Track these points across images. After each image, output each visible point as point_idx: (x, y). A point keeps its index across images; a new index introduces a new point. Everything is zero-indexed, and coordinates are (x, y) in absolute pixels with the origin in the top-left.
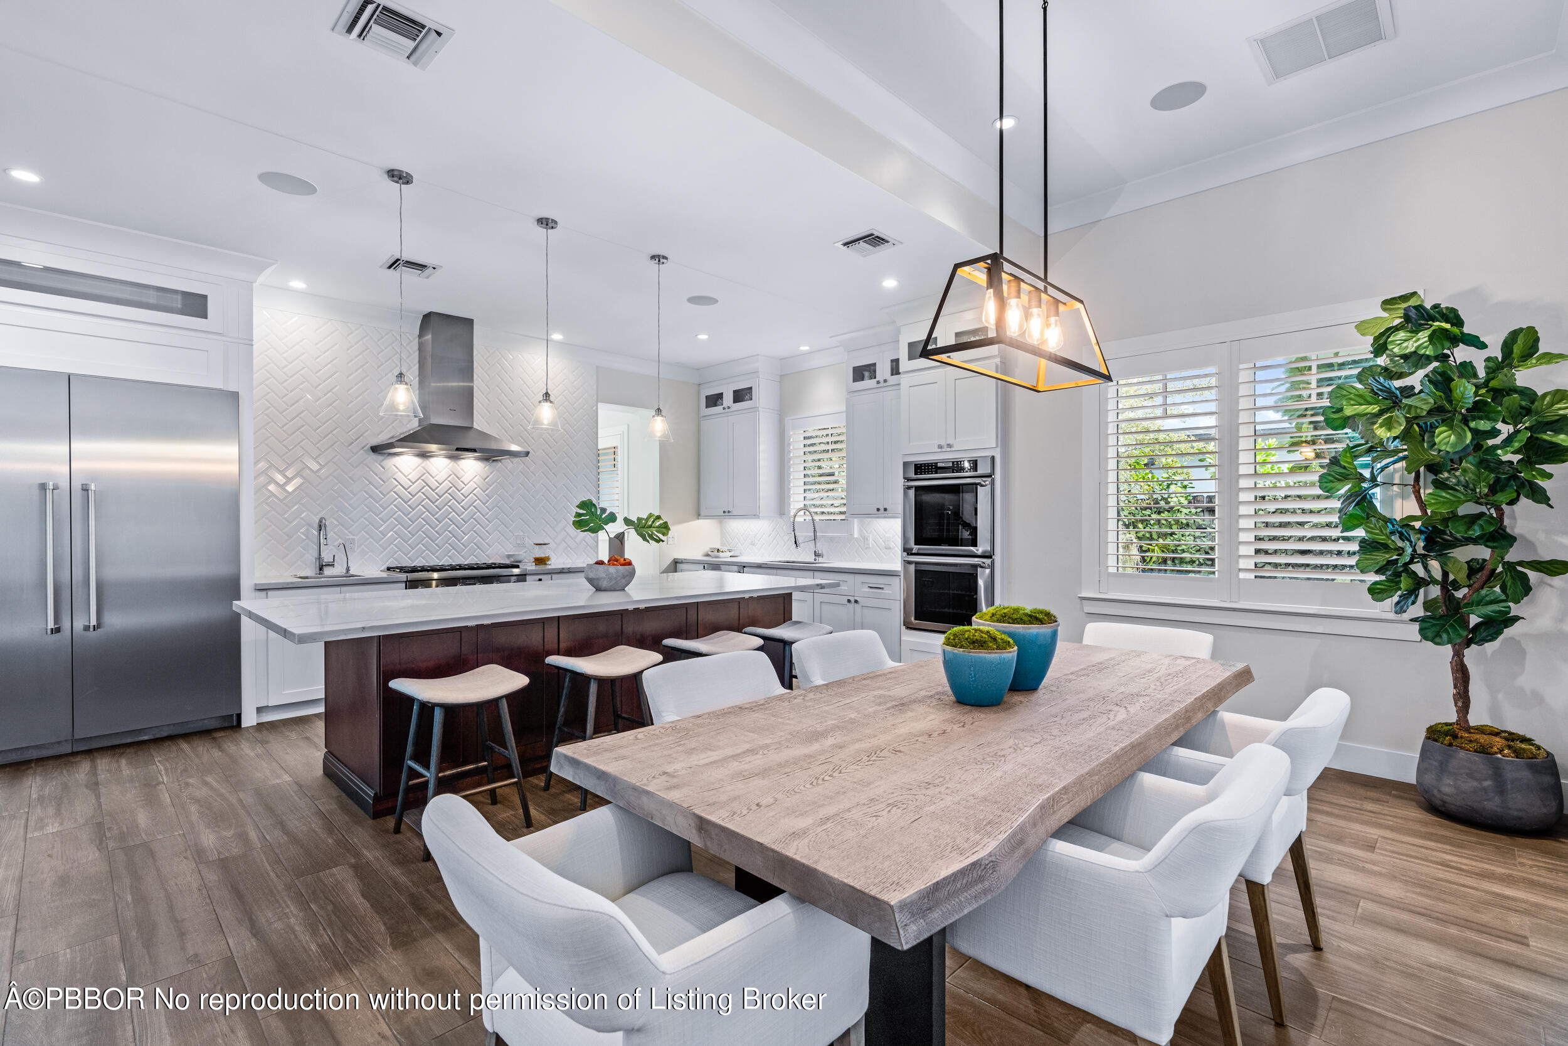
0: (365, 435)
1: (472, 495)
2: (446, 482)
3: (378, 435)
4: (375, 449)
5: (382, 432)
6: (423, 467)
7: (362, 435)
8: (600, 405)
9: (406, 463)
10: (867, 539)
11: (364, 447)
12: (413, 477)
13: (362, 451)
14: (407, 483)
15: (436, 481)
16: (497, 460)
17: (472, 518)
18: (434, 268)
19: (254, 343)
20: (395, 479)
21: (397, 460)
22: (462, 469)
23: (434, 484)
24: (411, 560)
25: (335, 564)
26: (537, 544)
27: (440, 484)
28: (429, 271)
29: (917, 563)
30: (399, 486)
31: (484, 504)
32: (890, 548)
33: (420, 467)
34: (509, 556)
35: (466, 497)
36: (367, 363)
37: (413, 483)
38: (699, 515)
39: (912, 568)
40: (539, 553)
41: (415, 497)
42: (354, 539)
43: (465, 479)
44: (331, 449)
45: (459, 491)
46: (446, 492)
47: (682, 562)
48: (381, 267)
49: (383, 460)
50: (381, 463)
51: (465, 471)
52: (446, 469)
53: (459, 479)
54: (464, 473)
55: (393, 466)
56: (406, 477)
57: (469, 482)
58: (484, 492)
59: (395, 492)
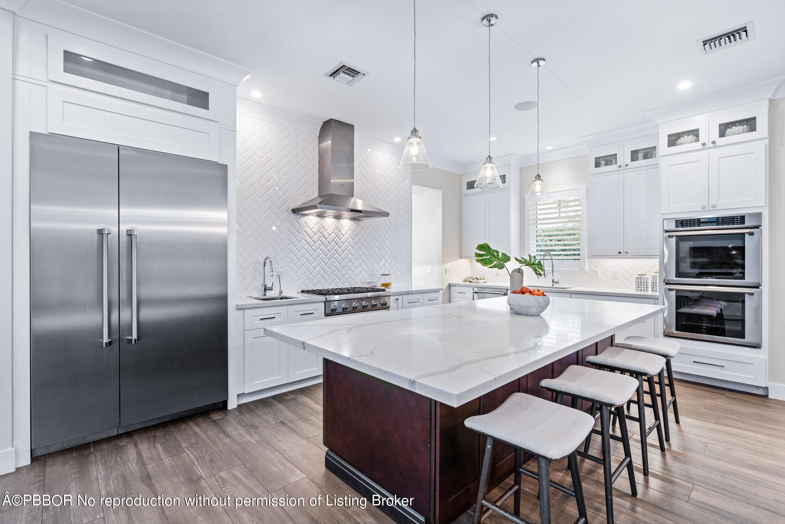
0: (288, 201)
1: (347, 242)
2: (333, 233)
3: (296, 201)
4: (294, 211)
5: (298, 199)
7: (287, 202)
8: (413, 185)
9: (311, 221)
10: (596, 272)
11: (288, 210)
12: (315, 230)
13: (287, 212)
14: (311, 234)
15: (328, 233)
16: (360, 220)
17: (347, 257)
18: (364, 75)
19: (237, 130)
20: (305, 231)
21: (306, 218)
22: (341, 225)
23: (326, 235)
24: (314, 286)
25: (273, 288)
26: (384, 275)
27: (330, 235)
28: (360, 76)
29: (677, 291)
30: (308, 236)
31: (353, 249)
32: (617, 279)
33: (319, 224)
34: (369, 283)
36: (290, 153)
37: (315, 234)
38: (461, 257)
39: (673, 294)
40: (385, 280)
41: (316, 243)
42: (282, 271)
43: (343, 232)
44: (269, 210)
45: (340, 240)
46: (333, 240)
47: (453, 286)
48: (324, 75)
49: (299, 218)
50: (298, 221)
51: (343, 226)
52: (333, 225)
53: (340, 232)
54: (342, 228)
55: (304, 223)
56: (311, 230)
57: (345, 234)
58: (353, 241)
59: (305, 240)
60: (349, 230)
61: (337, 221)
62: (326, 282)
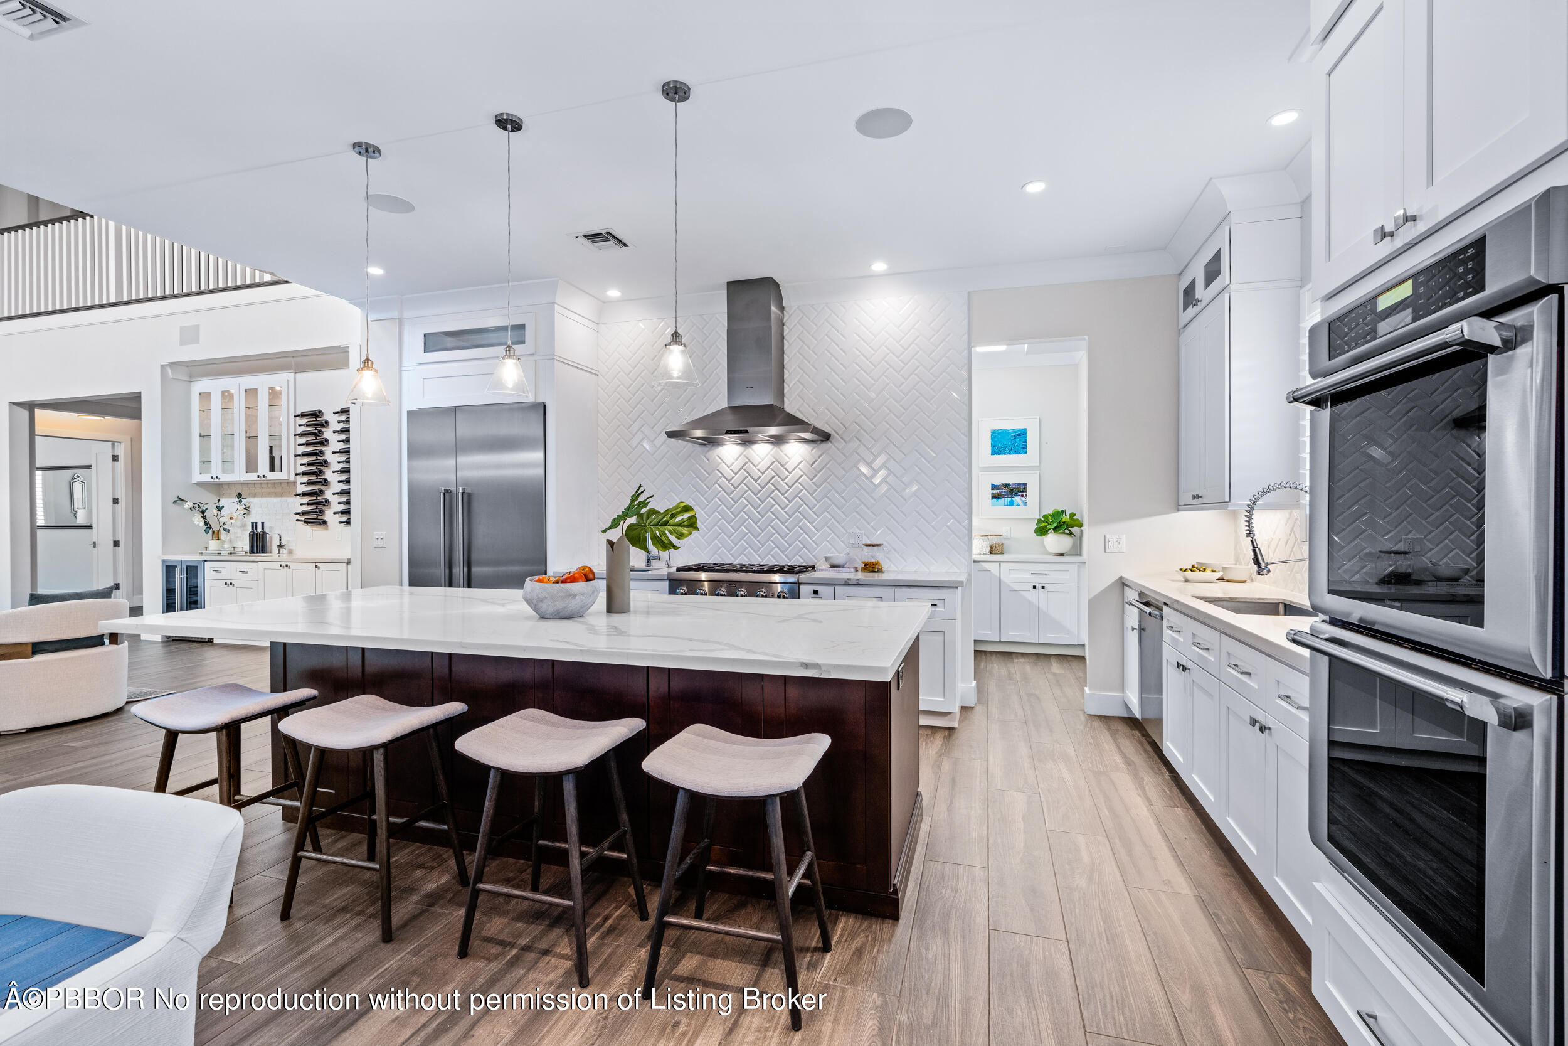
1: (797, 484)
2: (769, 470)
6: (745, 455)
9: (730, 451)
12: (735, 467)
14: (729, 474)
15: (758, 470)
17: (797, 510)
20: (719, 470)
22: (786, 454)
23: (756, 474)
26: (867, 545)
27: (763, 474)
30: (723, 478)
31: (811, 495)
33: (742, 456)
35: (790, 487)
37: (736, 474)
38: (1178, 504)
40: (868, 555)
41: (738, 489)
43: (790, 466)
45: (783, 480)
46: (769, 482)
47: (1126, 585)
49: (708, 451)
50: (707, 455)
51: (790, 456)
52: (769, 456)
53: (783, 466)
54: (788, 459)
55: (717, 458)
56: (729, 467)
57: (794, 470)
58: (811, 480)
59: (718, 485)
60: (802, 461)
61: (775, 448)
62: (756, 552)
